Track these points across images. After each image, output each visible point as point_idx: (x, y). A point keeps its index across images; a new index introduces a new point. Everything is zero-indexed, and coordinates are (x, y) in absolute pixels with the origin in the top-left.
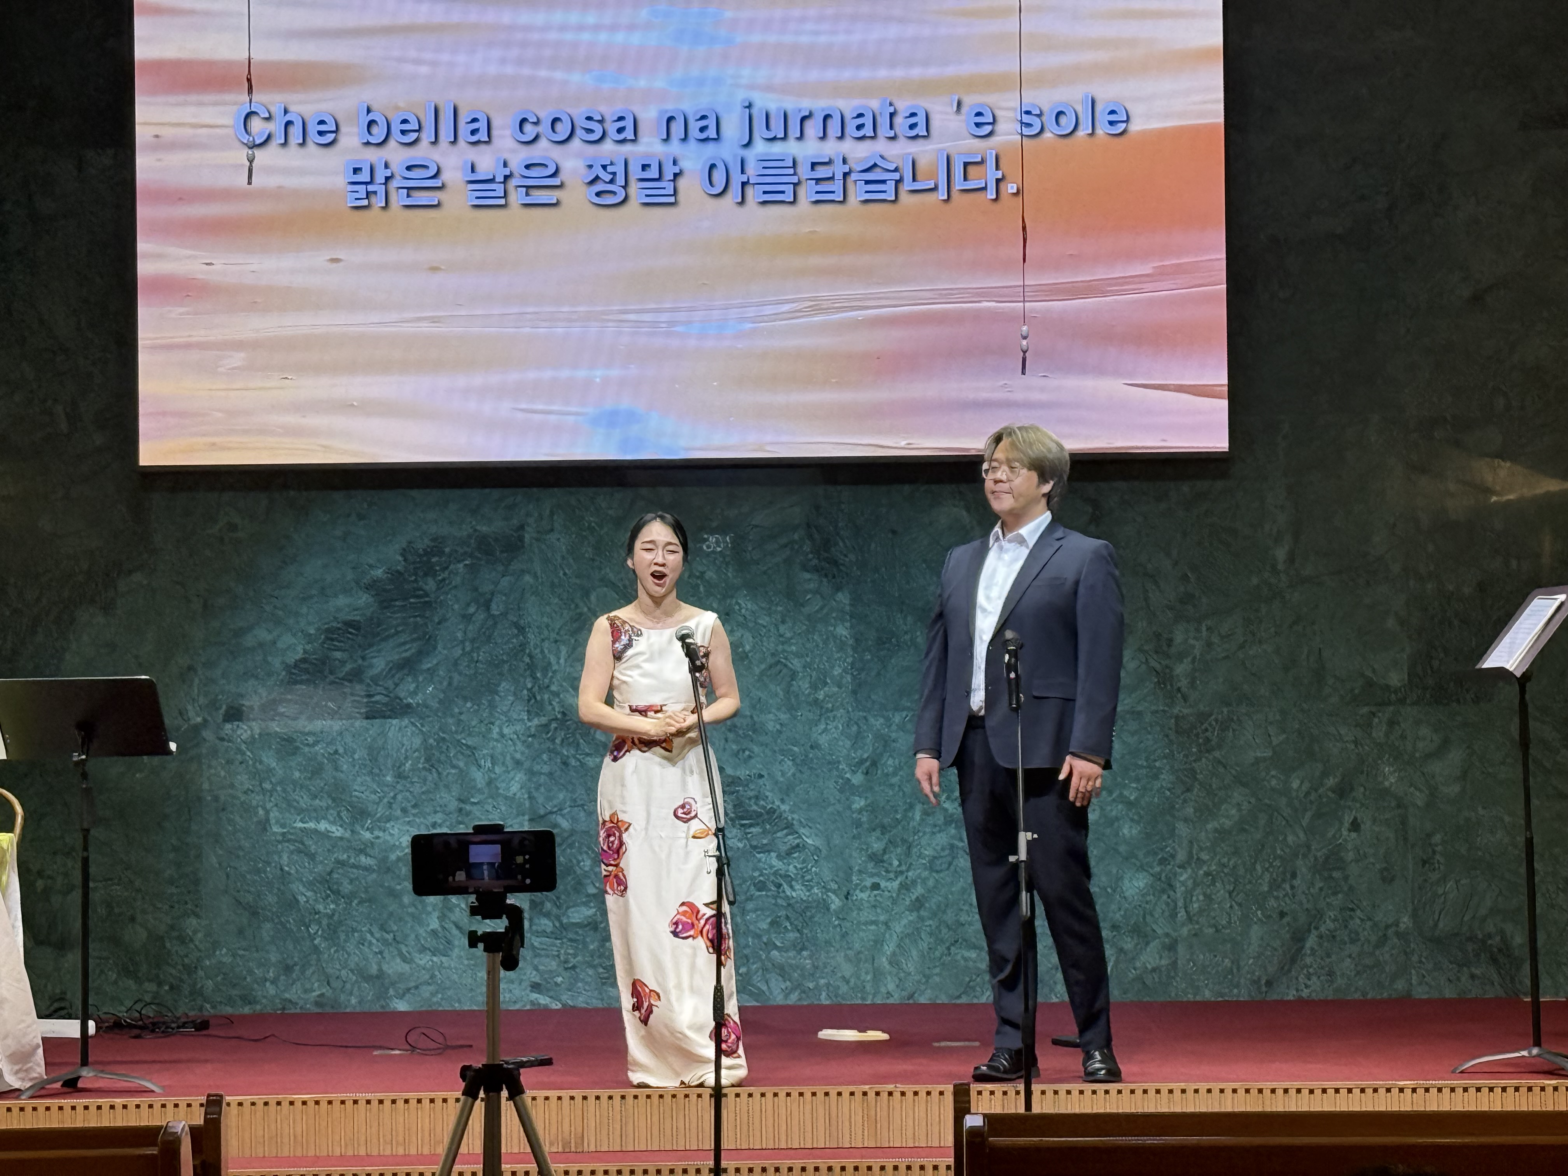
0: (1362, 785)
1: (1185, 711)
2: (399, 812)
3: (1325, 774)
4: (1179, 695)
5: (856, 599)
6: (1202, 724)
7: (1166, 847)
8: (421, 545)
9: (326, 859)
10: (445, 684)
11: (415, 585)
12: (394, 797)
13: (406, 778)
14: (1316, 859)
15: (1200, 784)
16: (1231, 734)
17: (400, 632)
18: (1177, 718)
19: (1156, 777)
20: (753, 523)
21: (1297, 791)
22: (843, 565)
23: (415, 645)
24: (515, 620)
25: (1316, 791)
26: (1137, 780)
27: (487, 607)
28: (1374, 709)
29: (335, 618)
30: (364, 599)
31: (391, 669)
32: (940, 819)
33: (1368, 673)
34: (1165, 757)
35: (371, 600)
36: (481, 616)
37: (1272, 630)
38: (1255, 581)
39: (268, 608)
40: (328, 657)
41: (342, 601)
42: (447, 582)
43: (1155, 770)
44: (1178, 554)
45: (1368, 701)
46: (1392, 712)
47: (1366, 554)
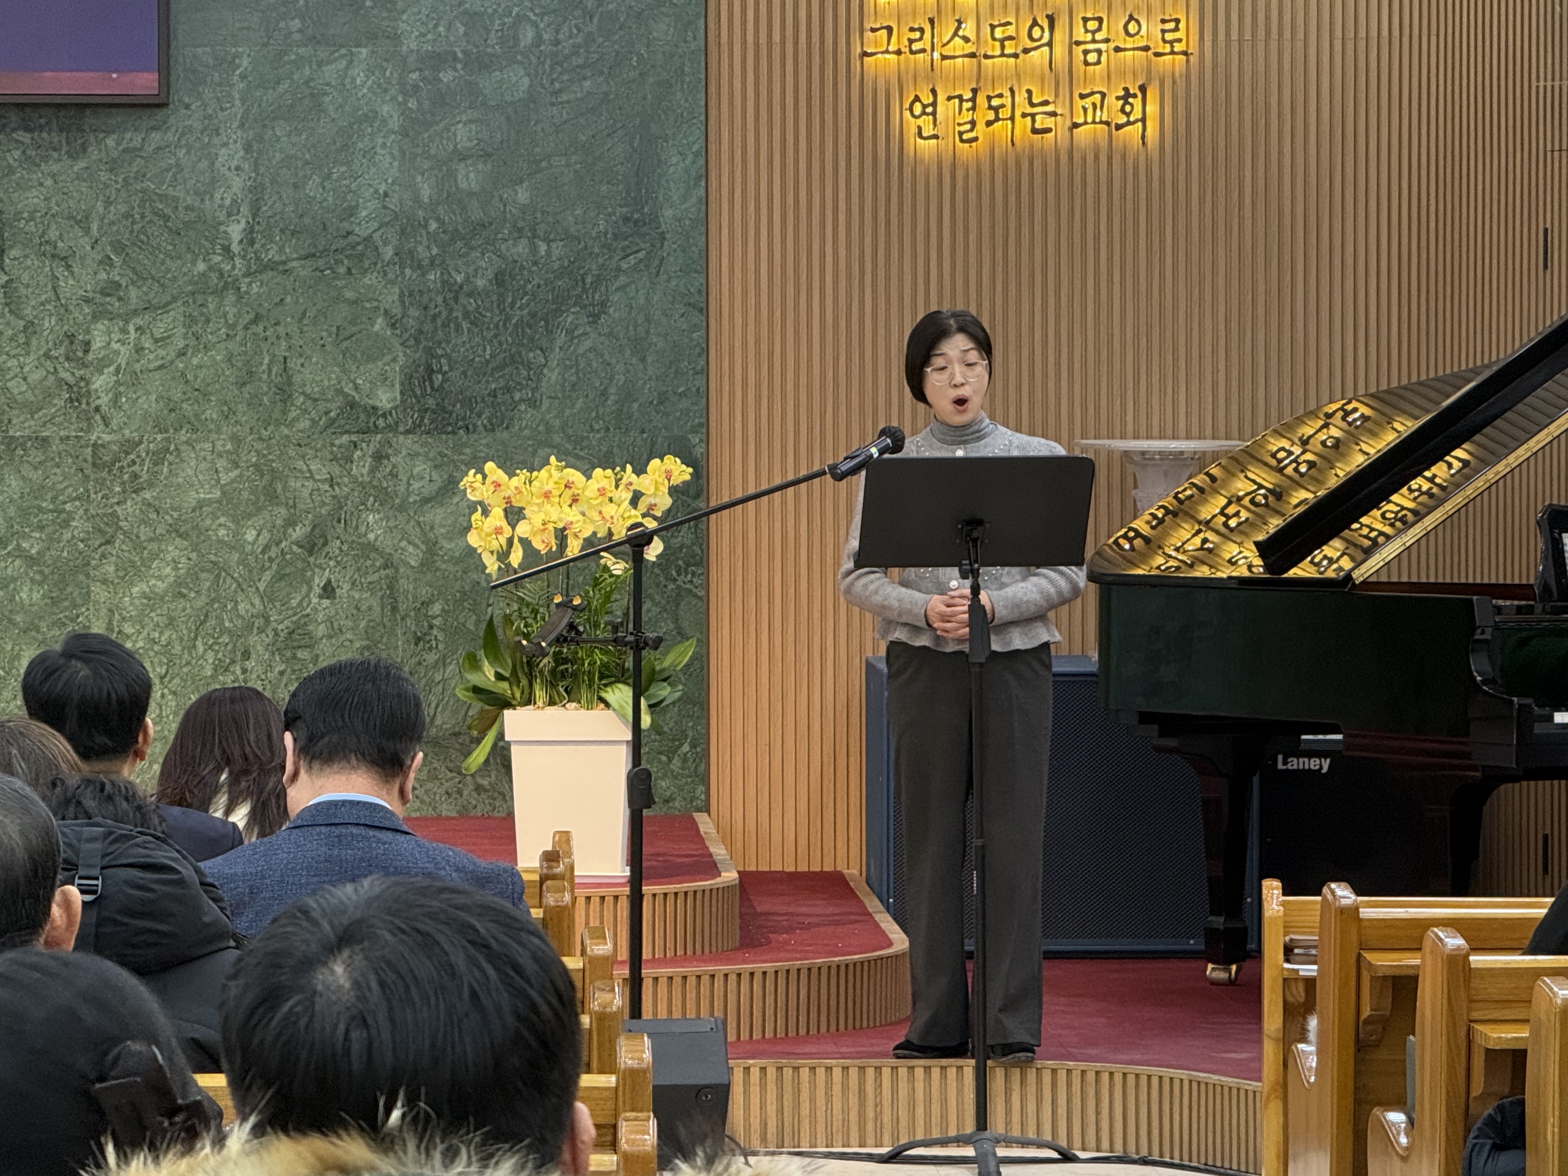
0: (338, 538)
1: (107, 438)
3: (291, 523)
4: (98, 417)
6: (127, 453)
7: (78, 616)
14: (277, 634)
15: (124, 534)
16: (165, 470)
18: (95, 445)
19: (66, 524)
21: (253, 544)
25: (278, 544)
26: (41, 528)
28: (354, 438)
33: (348, 389)
34: (78, 498)
37: (223, 330)
38: (201, 267)
43: (64, 515)
44: (100, 228)
45: (347, 427)
46: (380, 443)
47: (348, 233)
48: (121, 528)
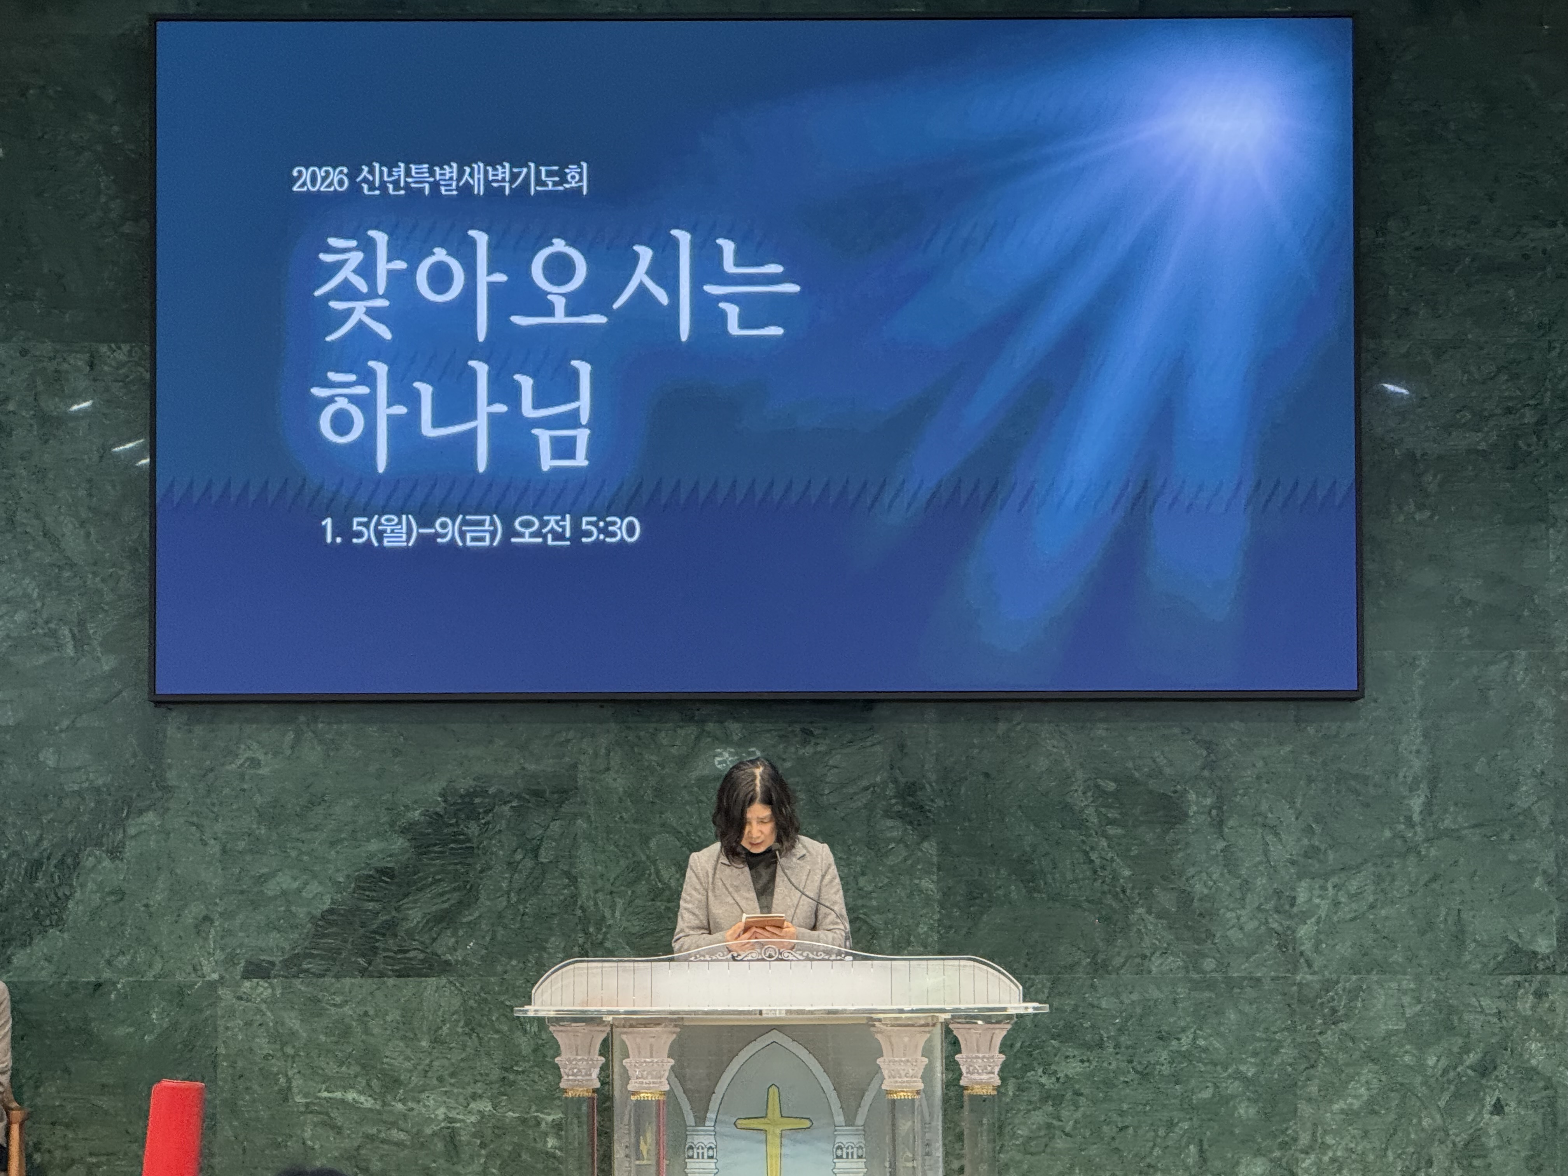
0: (1506, 1064)
1: (1310, 978)
2: (435, 1082)
3: (1466, 1049)
4: (1302, 960)
5: (944, 849)
6: (1328, 991)
7: (1287, 1129)
8: (464, 784)
9: (353, 1133)
10: (488, 939)
11: (455, 830)
12: (430, 1065)
13: (443, 1043)
14: (1454, 1144)
15: (1326, 1059)
16: (1359, 1005)
17: (440, 880)
18: (1300, 984)
19: (1276, 1052)
20: (831, 762)
21: (1434, 1068)
22: (930, 811)
23: (456, 895)
24: (566, 868)
25: (1455, 1068)
26: (1255, 1054)
27: (535, 852)
29: (368, 864)
30: (400, 843)
31: (427, 922)
32: (1035, 1095)
33: (1512, 937)
34: (1287, 1029)
35: (407, 844)
36: (529, 863)
37: (1407, 887)
38: (1388, 834)
39: (294, 854)
40: (358, 908)
41: (374, 846)
42: (490, 826)
43: (1274, 1044)
44: (1303, 803)
45: (1513, 969)
46: (1540, 982)
47: (1512, 805)
48: (1321, 1054)
